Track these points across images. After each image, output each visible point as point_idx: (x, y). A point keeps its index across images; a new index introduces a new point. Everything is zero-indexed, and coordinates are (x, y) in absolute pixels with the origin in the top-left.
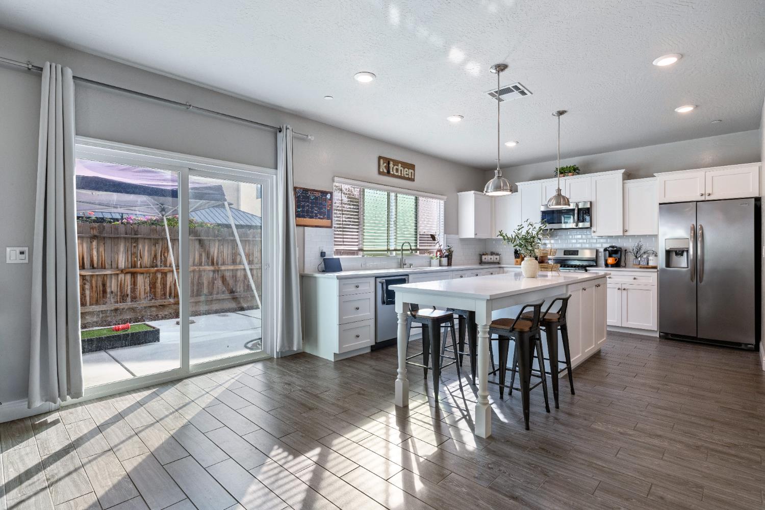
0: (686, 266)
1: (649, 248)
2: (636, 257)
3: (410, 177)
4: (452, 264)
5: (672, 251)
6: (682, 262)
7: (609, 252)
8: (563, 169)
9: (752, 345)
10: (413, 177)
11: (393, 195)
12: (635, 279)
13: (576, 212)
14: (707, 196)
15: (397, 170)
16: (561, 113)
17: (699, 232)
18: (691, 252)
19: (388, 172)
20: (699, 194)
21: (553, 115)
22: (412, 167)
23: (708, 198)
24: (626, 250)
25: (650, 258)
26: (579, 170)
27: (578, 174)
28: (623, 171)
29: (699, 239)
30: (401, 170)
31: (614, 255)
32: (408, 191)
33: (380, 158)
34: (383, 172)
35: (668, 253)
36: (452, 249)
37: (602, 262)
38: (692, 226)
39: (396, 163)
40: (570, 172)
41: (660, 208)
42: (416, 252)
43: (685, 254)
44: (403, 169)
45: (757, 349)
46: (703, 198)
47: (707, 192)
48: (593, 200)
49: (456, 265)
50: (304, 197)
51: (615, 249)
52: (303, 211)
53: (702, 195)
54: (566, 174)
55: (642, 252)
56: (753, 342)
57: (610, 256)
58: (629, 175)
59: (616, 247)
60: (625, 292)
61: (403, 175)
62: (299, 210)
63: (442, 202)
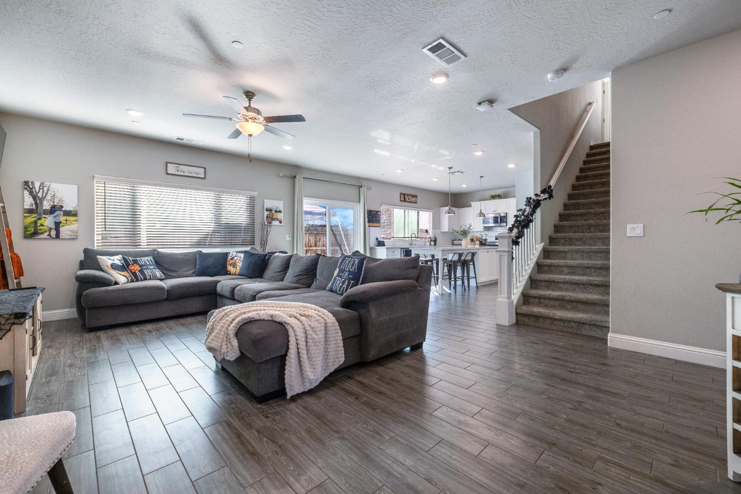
3: (415, 201)
4: (437, 245)
8: (493, 196)
11: (406, 211)
13: (499, 218)
15: (409, 199)
19: (405, 200)
22: (416, 196)
27: (501, 198)
32: (414, 209)
33: (401, 194)
34: (402, 200)
36: (437, 237)
39: (408, 195)
42: (418, 239)
44: (411, 198)
48: (507, 212)
50: (370, 214)
54: (495, 198)
61: (411, 201)
62: (369, 220)
63: (431, 213)
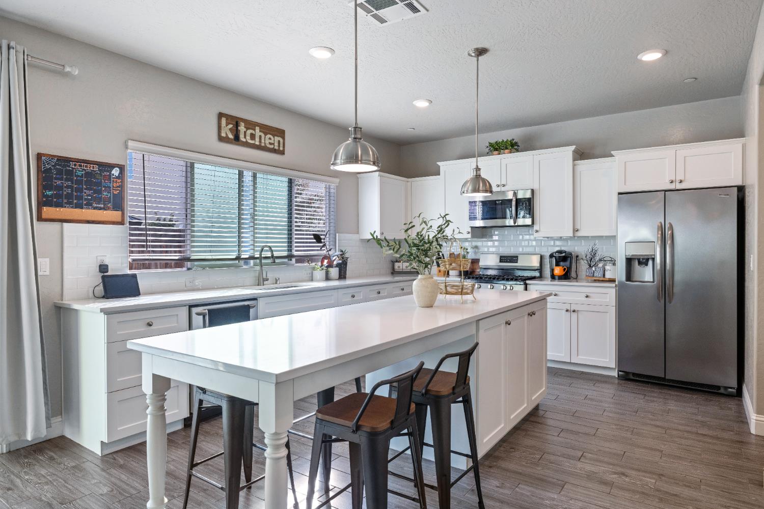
0: (652, 280)
1: (606, 254)
2: (590, 266)
3: (276, 148)
4: (347, 276)
5: (635, 259)
6: (647, 274)
7: (555, 259)
8: (497, 144)
9: (734, 388)
10: (281, 149)
11: (247, 174)
12: (587, 297)
13: (514, 203)
14: (677, 183)
15: (253, 137)
16: (481, 52)
17: (668, 233)
18: (658, 260)
19: (237, 138)
20: (667, 181)
21: (469, 55)
22: (281, 133)
23: (679, 186)
24: (577, 256)
25: (607, 267)
26: (518, 146)
27: (517, 151)
28: (573, 147)
29: (669, 242)
30: (260, 137)
31: (562, 263)
32: (275, 169)
33: (221, 115)
34: (227, 137)
35: (629, 261)
36: (347, 255)
37: (547, 272)
38: (659, 225)
39: (250, 125)
40: (507, 148)
41: (619, 200)
42: (291, 260)
43: (650, 262)
44: (263, 135)
45: (739, 393)
46: (672, 187)
47: (678, 178)
48: (536, 187)
49: (352, 278)
50: (60, 172)
51: (564, 254)
52: (59, 196)
53: (672, 182)
54: (502, 151)
55: (597, 258)
56: (734, 384)
57: (557, 265)
58: (581, 154)
59: (565, 252)
60: (574, 315)
61: (263, 145)
62: (49, 193)
